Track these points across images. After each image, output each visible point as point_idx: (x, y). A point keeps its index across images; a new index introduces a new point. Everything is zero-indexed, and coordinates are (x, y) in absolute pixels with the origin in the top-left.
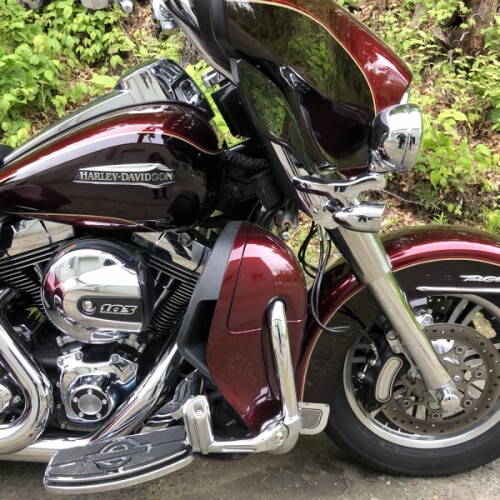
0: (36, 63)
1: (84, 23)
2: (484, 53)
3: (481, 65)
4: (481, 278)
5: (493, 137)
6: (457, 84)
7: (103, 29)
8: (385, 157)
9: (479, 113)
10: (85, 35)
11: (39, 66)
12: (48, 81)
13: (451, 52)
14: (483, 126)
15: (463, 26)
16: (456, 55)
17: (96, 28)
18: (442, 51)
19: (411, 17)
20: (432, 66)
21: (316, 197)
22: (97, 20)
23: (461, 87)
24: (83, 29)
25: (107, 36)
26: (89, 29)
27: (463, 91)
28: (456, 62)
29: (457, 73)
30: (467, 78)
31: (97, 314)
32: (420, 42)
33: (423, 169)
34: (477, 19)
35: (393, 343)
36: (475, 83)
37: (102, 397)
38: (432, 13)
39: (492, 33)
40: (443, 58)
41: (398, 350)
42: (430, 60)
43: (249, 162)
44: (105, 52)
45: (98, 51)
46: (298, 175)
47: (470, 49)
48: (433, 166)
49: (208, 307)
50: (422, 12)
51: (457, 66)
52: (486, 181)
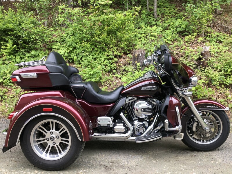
0: (98, 72)
1: (106, 63)
2: (208, 67)
3: (207, 70)
4: (210, 107)
5: (213, 87)
6: (202, 74)
7: (111, 64)
8: (192, 84)
9: (208, 81)
10: (107, 65)
11: (99, 73)
12: (100, 76)
13: (199, 66)
14: (210, 84)
15: (202, 60)
16: (201, 67)
17: (109, 64)
18: (197, 66)
19: (188, 58)
20: (195, 70)
21: (180, 91)
22: (110, 62)
23: (203, 75)
24: (106, 64)
25: (112, 66)
26: (108, 64)
27: (203, 76)
28: (201, 69)
29: (202, 72)
30: (204, 73)
31: (144, 112)
32: (191, 64)
33: (196, 95)
34: (205, 59)
35: (195, 119)
36: (206, 74)
37: (143, 128)
38: (193, 57)
39: (209, 62)
40: (197, 68)
41: (196, 120)
42: (194, 69)
43: (167, 87)
44: (111, 69)
45: (110, 69)
46: (177, 88)
47: (204, 66)
48: (198, 94)
49: (166, 107)
50: (191, 57)
51: (201, 70)
52: (212, 97)
